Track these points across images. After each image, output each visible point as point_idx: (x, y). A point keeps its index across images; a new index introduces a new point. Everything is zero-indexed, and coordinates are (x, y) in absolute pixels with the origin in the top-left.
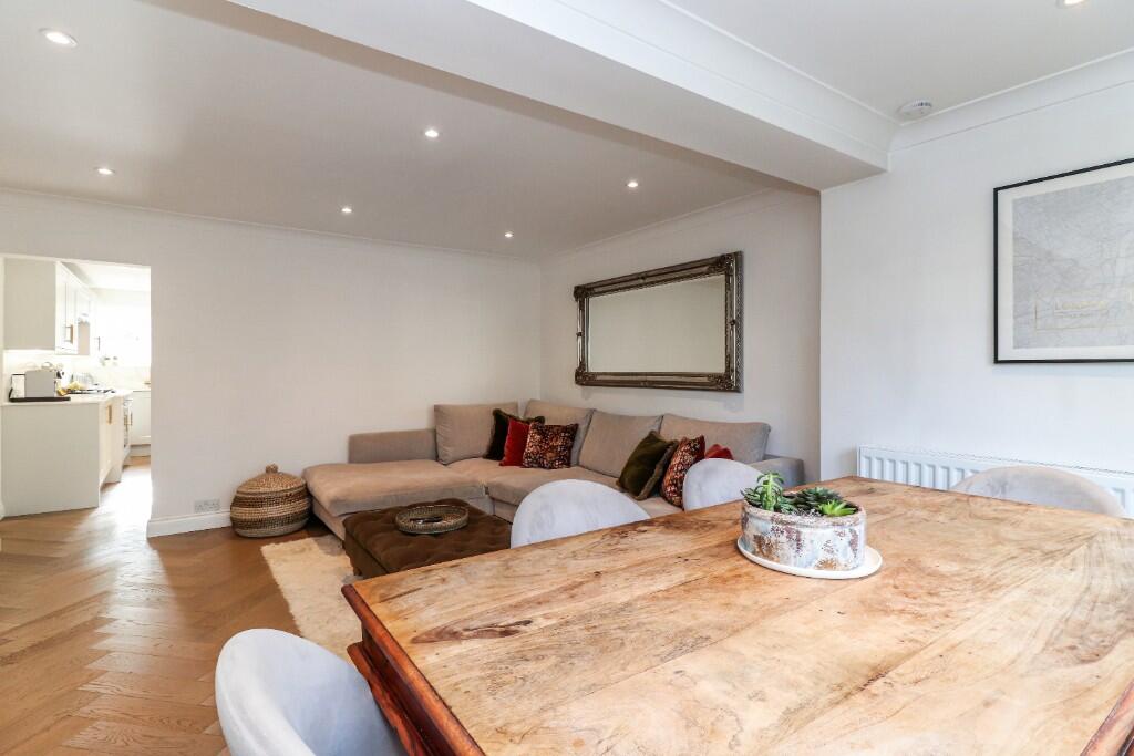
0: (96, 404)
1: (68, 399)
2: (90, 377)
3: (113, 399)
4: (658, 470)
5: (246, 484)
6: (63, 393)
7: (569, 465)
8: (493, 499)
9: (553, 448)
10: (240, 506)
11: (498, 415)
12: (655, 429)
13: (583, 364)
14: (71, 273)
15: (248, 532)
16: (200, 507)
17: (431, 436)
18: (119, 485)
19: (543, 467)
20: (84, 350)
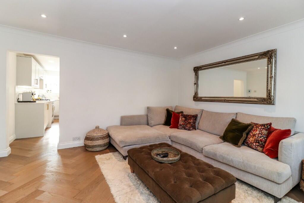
0: (43, 104)
1: (35, 102)
2: (44, 96)
3: (49, 102)
4: (244, 135)
5: (89, 132)
6: (35, 100)
7: (195, 129)
8: (172, 141)
9: (189, 123)
10: (88, 140)
11: (168, 110)
12: (234, 118)
13: (196, 94)
14: (37, 63)
15: (90, 149)
16: (74, 139)
17: (146, 117)
18: (51, 128)
19: (186, 129)
20: (41, 87)
